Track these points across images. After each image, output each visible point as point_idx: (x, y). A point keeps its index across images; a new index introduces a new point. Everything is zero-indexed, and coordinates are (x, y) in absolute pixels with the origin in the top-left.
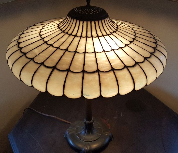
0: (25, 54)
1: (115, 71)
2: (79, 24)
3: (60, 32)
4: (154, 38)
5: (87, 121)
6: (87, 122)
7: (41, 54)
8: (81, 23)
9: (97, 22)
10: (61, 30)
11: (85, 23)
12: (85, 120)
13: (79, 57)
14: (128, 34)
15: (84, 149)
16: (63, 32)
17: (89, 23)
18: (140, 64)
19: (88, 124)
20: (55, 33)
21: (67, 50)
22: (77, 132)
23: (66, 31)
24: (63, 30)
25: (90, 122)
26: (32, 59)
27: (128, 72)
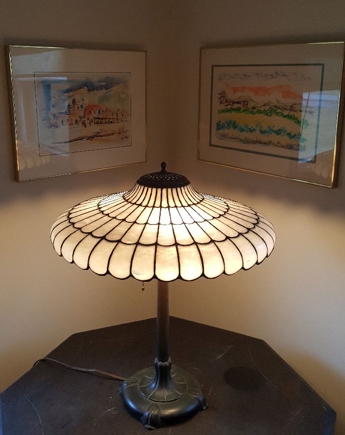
0: (73, 224)
1: (179, 247)
2: (147, 191)
3: (124, 200)
4: (256, 214)
5: (159, 361)
6: (159, 363)
7: (92, 224)
8: (150, 189)
9: (169, 190)
10: (124, 199)
11: (154, 190)
12: (156, 360)
13: (137, 229)
14: (214, 209)
15: (147, 414)
16: (127, 201)
17: (159, 190)
18: (217, 243)
19: (161, 367)
21: (124, 220)
22: (141, 384)
23: (129, 201)
24: (127, 199)
25: (163, 364)
26: (80, 229)
27: (197, 249)
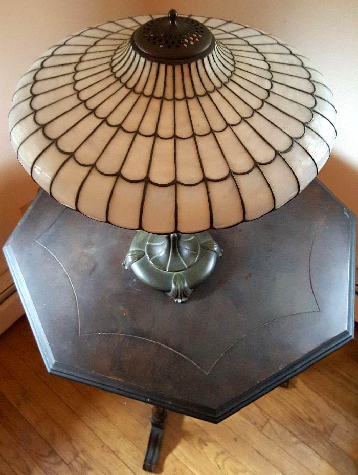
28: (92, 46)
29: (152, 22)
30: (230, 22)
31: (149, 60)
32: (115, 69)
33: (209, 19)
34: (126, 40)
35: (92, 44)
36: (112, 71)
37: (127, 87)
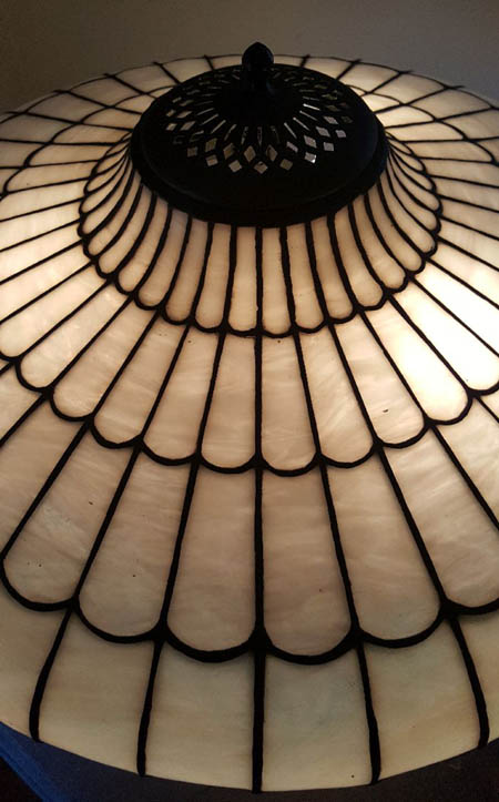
3: (138, 316)
20: (110, 333)
21: (259, 465)
28: (20, 169)
29: (212, 75)
30: (407, 73)
31: (182, 209)
32: (97, 245)
33: (354, 64)
34: (113, 145)
35: (20, 162)
36: (86, 252)
37: (141, 306)
